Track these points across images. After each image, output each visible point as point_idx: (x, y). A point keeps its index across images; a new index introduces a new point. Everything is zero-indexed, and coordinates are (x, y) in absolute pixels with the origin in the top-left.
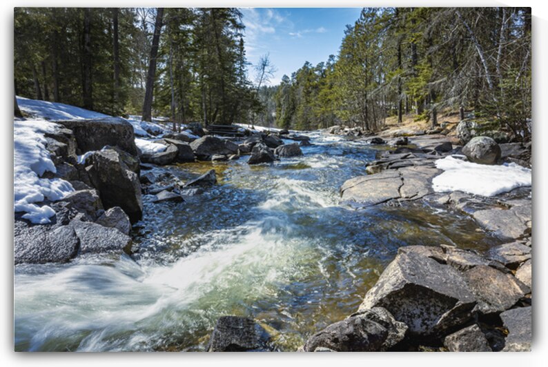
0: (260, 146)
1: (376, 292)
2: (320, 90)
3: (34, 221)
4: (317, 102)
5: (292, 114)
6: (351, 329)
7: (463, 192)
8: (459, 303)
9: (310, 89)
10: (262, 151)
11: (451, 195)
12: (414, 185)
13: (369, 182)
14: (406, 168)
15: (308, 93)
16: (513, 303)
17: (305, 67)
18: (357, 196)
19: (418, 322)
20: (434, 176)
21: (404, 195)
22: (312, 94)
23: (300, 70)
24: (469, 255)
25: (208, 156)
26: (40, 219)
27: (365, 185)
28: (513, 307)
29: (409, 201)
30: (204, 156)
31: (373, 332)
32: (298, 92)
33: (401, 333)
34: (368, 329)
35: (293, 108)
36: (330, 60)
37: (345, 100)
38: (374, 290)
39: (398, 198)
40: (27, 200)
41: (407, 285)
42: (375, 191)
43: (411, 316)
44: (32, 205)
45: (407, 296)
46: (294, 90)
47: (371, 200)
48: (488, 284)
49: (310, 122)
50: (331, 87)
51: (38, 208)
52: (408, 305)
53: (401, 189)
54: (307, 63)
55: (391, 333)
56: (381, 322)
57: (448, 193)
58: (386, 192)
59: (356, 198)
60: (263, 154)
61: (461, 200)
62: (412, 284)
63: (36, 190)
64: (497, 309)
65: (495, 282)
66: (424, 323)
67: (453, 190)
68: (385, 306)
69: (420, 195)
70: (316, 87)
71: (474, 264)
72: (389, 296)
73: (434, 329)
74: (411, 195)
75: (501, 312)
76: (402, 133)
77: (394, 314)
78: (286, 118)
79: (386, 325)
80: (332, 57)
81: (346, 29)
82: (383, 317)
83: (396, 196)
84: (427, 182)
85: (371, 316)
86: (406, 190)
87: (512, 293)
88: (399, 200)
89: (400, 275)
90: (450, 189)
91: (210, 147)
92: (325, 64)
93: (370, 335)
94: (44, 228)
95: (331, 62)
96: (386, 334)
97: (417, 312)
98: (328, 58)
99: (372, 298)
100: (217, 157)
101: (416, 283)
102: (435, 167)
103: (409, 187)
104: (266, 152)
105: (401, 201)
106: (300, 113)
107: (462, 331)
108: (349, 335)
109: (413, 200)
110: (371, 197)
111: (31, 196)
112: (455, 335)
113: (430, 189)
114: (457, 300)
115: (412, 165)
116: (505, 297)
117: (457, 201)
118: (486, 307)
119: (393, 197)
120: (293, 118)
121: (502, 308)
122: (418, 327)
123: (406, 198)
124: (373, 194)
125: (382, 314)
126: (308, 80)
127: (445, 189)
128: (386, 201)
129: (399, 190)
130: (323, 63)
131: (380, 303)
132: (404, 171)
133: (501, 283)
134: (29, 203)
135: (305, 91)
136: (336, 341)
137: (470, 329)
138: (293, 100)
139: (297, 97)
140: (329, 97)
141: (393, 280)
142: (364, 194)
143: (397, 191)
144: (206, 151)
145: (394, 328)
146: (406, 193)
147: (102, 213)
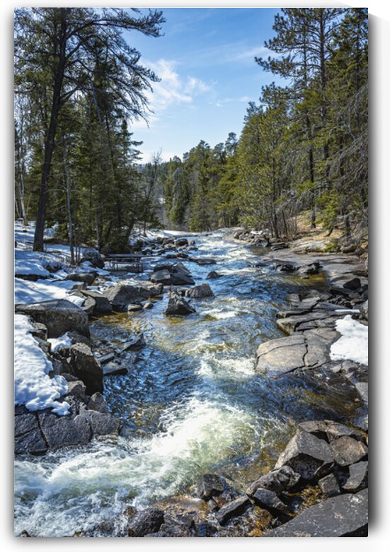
0: (176, 298)
1: (285, 457)
2: (219, 178)
3: (60, 413)
4: (216, 193)
5: (186, 204)
6: (272, 479)
7: (352, 361)
8: (325, 463)
9: (207, 177)
10: (178, 302)
11: (343, 364)
12: (315, 354)
13: (280, 350)
14: (311, 330)
15: (205, 181)
16: (358, 459)
17: (199, 146)
18: (271, 365)
19: (306, 473)
20: (332, 343)
21: (307, 364)
22: (210, 181)
23: (193, 149)
24: (342, 427)
25: (124, 306)
26: (63, 412)
27: (277, 352)
28: (358, 462)
29: (311, 369)
30: (120, 305)
31: (283, 480)
32: (191, 177)
33: (297, 479)
34: (280, 479)
35: (187, 198)
36: (229, 139)
37: (251, 204)
38: (283, 454)
39: (303, 367)
40: (52, 399)
41: (300, 454)
42: (284, 360)
43: (303, 470)
44: (56, 402)
45: (300, 460)
46: (187, 175)
47: (281, 369)
48: (346, 449)
49: (208, 217)
50: (233, 178)
51: (60, 404)
52: (300, 464)
53: (305, 357)
54: (202, 142)
55: (291, 479)
56: (286, 474)
57: (341, 361)
58: (293, 361)
59: (269, 366)
60: (180, 305)
61: (351, 370)
62: (302, 454)
63: (55, 391)
64: (348, 463)
65: (351, 447)
66: (309, 473)
67: (346, 358)
68: (289, 465)
69: (320, 364)
70: (214, 174)
71: (343, 434)
72: (291, 460)
73: (314, 476)
74: (312, 364)
75: (349, 465)
76: (315, 248)
77: (293, 469)
78: (179, 210)
79: (289, 475)
80: (232, 135)
81: (249, 107)
82: (288, 472)
83: (301, 365)
84: (326, 350)
85: (282, 472)
86: (309, 358)
87: (359, 453)
88: (303, 369)
89: (296, 448)
90: (343, 357)
91: (125, 297)
92: (224, 146)
93: (281, 482)
94: (68, 418)
95: (232, 142)
96: (289, 480)
97: (305, 467)
98: (228, 137)
99: (282, 460)
100: (133, 307)
101: (304, 452)
102: (335, 330)
103: (311, 356)
104: (182, 303)
105: (305, 370)
106: (196, 205)
107: (326, 477)
108: (272, 482)
109: (314, 368)
110: (281, 366)
111: (53, 396)
112: (322, 479)
113: (328, 358)
114: (323, 462)
115: (316, 327)
116: (355, 456)
117: (347, 370)
118: (343, 462)
119: (298, 366)
120: (188, 210)
121: (352, 462)
122: (306, 476)
123: (309, 366)
124: (282, 363)
125: (287, 470)
126: (205, 165)
127: (339, 358)
128: (293, 371)
129: (303, 359)
130: (222, 144)
131: (286, 464)
132: (309, 335)
133: (354, 447)
134: (54, 401)
135: (202, 178)
136: (265, 485)
137: (329, 476)
138: (186, 187)
139: (191, 182)
140: (231, 191)
141: (293, 450)
142: (276, 363)
143: (302, 359)
144: (121, 301)
145: (293, 477)
146: (308, 361)
147: (89, 399)
